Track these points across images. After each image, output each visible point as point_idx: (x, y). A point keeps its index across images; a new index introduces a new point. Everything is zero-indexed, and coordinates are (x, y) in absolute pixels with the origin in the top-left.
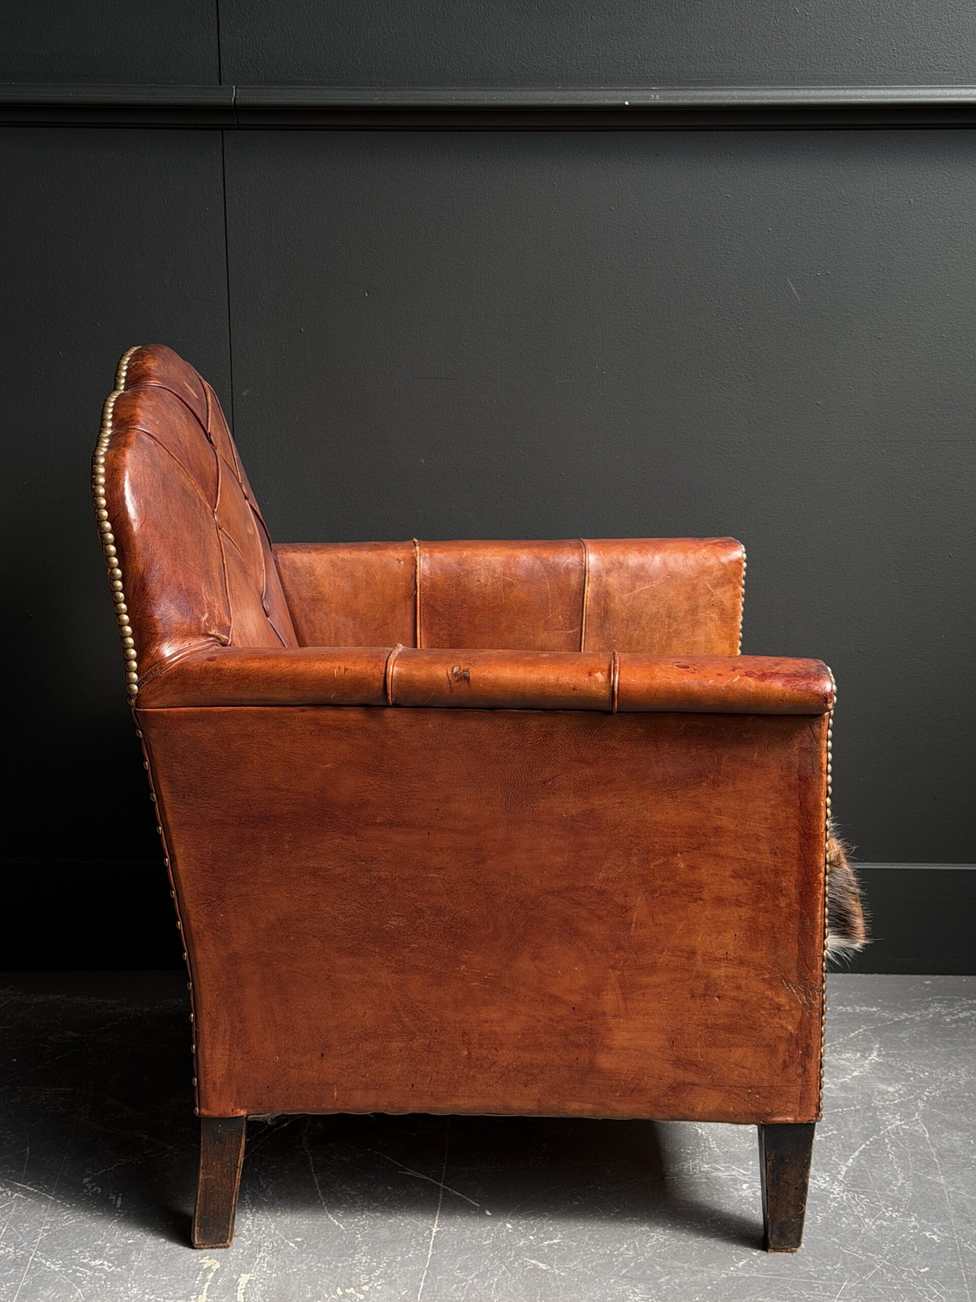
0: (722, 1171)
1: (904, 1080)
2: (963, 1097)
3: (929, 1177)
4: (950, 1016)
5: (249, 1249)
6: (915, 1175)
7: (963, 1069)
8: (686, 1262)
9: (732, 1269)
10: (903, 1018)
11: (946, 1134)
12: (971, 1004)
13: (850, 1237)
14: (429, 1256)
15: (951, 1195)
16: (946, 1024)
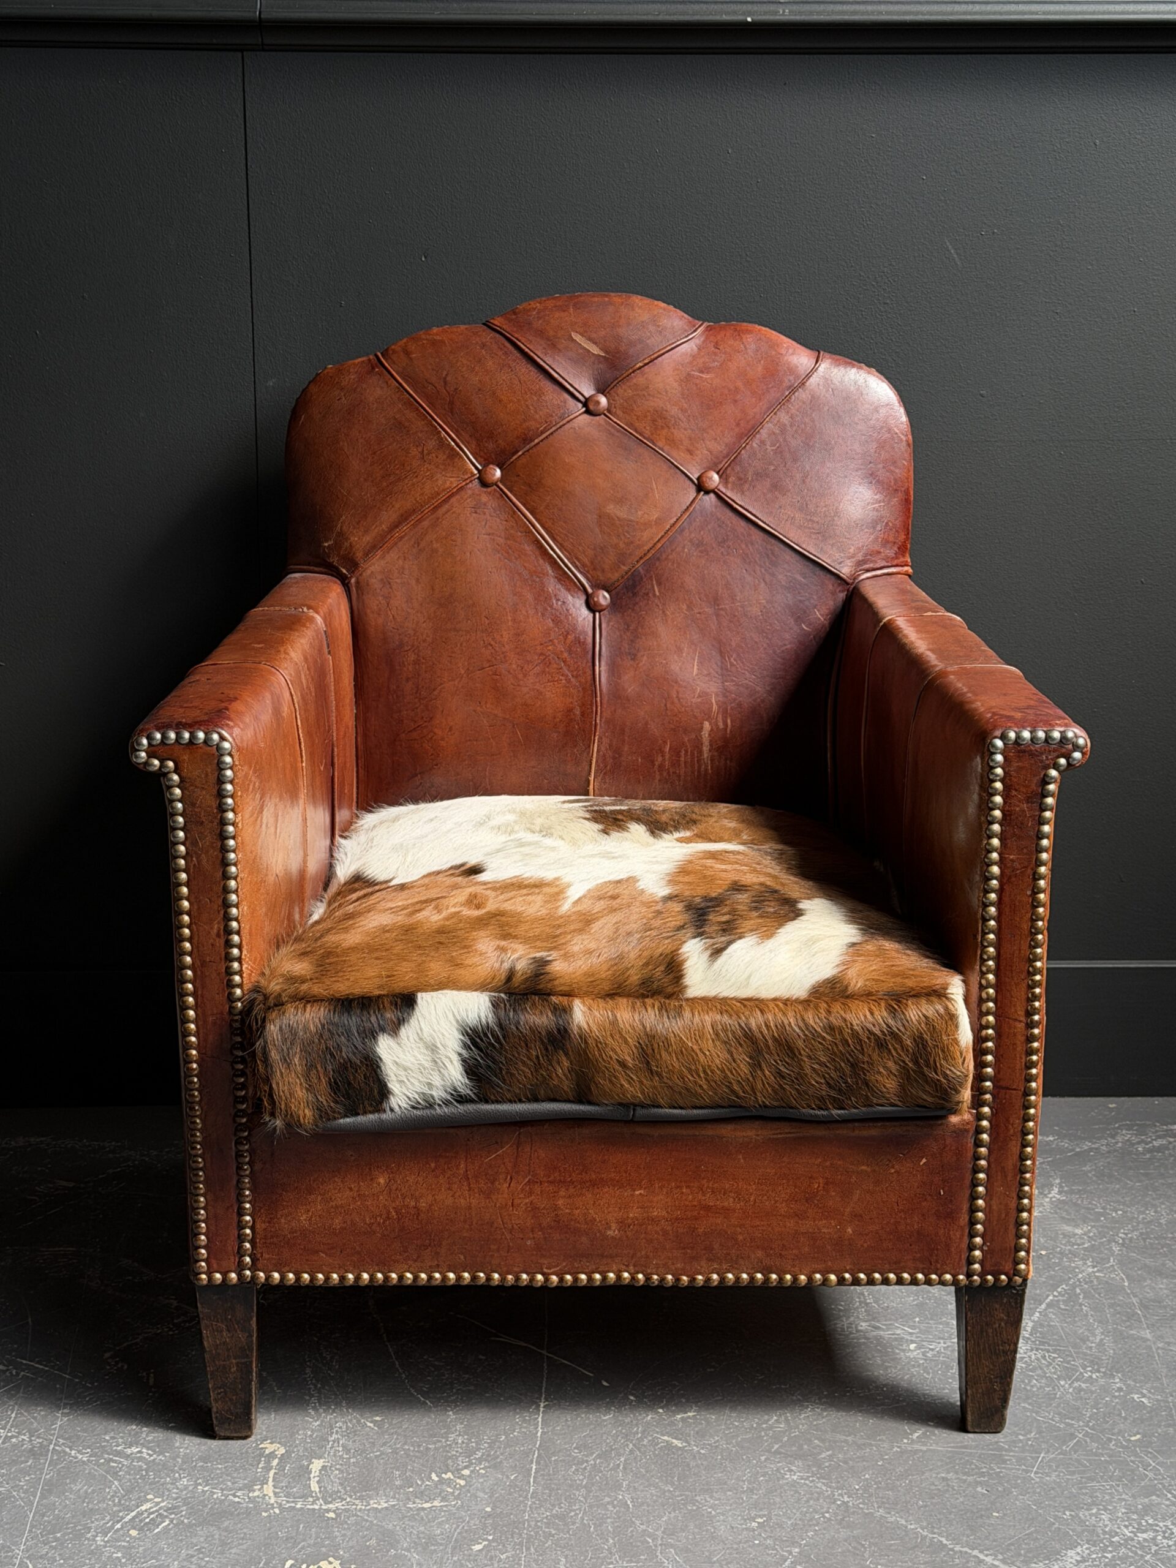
0: (883, 1330)
1: (1093, 1221)
2: (1165, 1238)
3: (1132, 1332)
4: (1143, 1145)
5: (319, 1431)
6: (1114, 1329)
7: (1163, 1206)
8: (849, 1435)
9: (905, 1441)
10: (1086, 1148)
11: (1149, 1282)
12: (1167, 1130)
13: (1043, 1402)
14: (539, 1434)
15: (1160, 1351)
16: (1138, 1153)
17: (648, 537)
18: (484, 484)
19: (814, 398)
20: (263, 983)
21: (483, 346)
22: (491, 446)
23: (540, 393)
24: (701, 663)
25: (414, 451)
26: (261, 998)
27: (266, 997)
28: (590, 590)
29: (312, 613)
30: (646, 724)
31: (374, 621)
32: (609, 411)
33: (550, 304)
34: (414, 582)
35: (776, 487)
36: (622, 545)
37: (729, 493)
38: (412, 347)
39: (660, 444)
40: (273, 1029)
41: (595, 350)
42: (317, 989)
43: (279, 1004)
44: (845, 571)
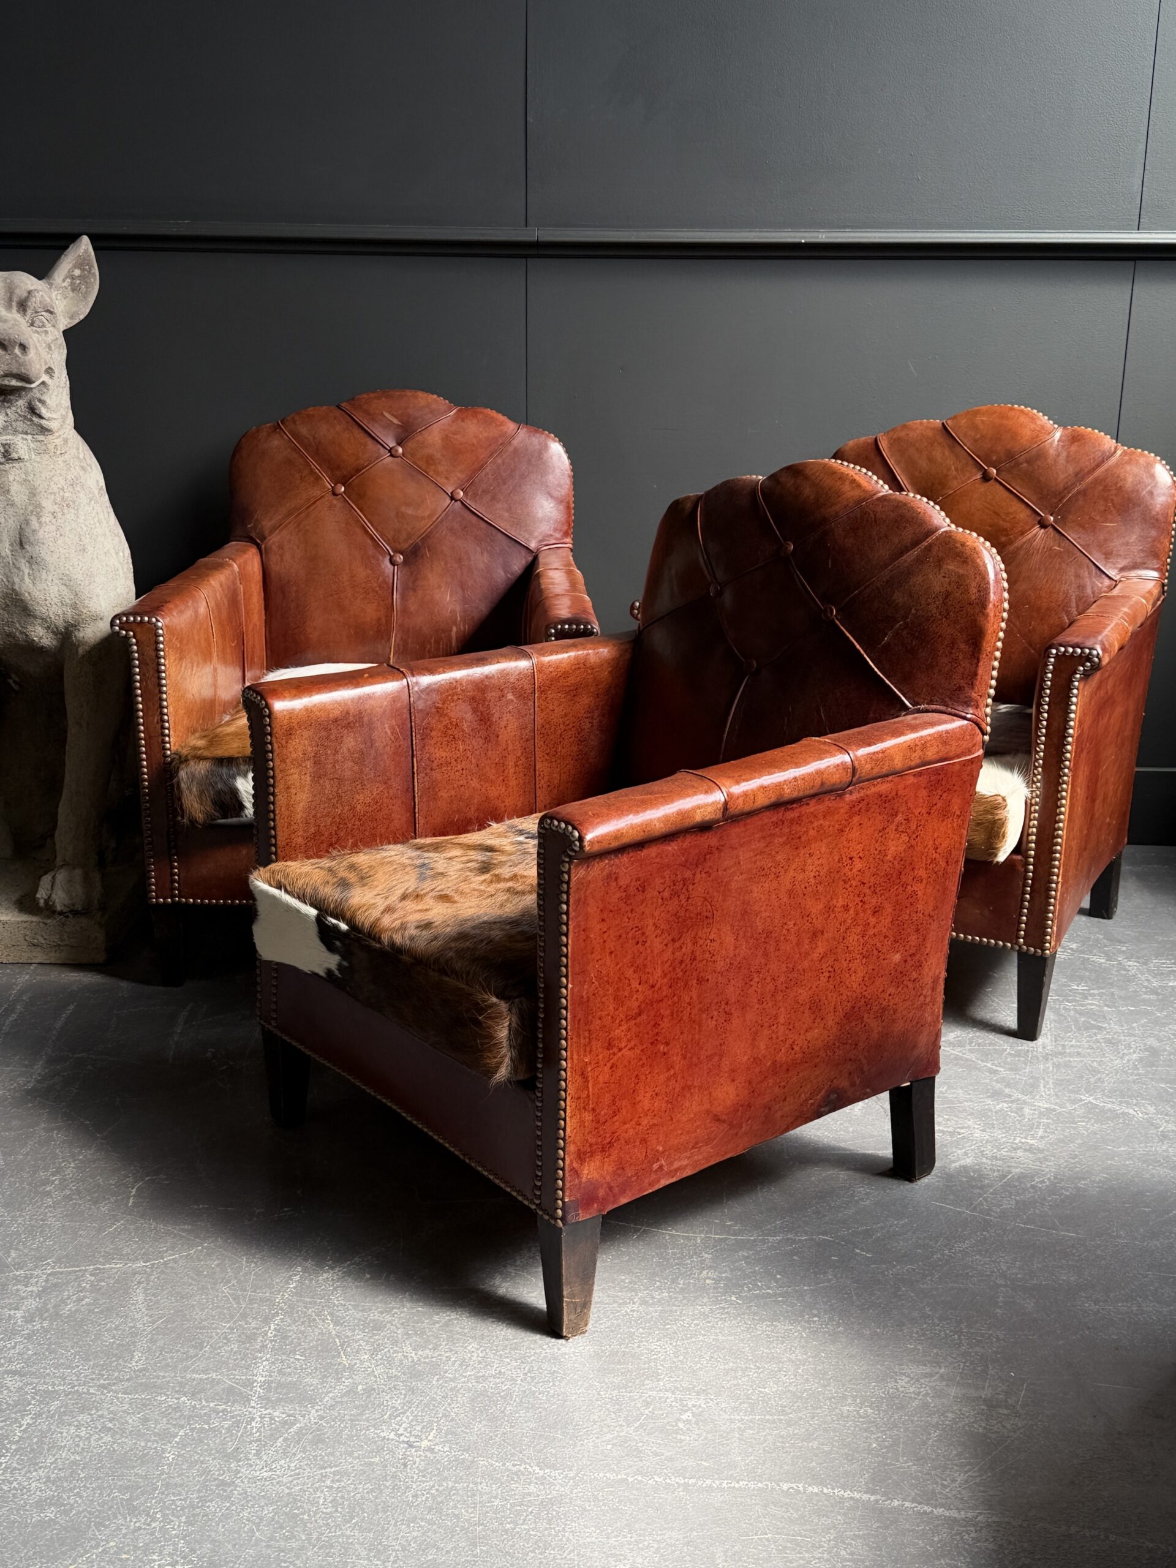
17: (424, 526)
18: (334, 494)
19: (516, 451)
20: (180, 750)
21: (335, 418)
22: (338, 473)
23: (365, 445)
24: (451, 595)
25: (297, 476)
26: (177, 757)
27: (180, 757)
28: (392, 554)
29: (231, 562)
30: (421, 627)
31: (275, 568)
32: (403, 454)
33: (372, 395)
34: (295, 547)
35: (493, 498)
36: (409, 529)
37: (468, 502)
38: (297, 418)
39: (431, 474)
40: (183, 774)
41: (396, 421)
42: (206, 753)
43: (186, 760)
44: (533, 545)
